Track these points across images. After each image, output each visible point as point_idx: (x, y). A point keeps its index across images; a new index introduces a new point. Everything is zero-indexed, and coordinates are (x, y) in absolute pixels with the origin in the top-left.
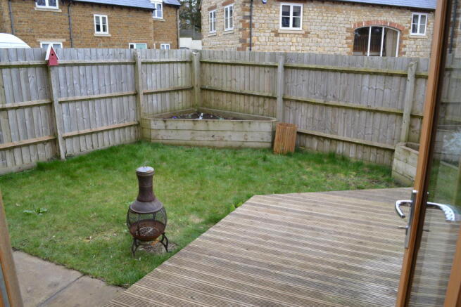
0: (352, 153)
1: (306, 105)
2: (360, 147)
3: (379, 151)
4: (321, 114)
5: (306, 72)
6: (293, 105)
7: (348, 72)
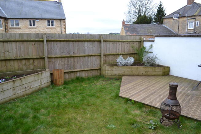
0: (83, 75)
1: (60, 59)
2: (87, 71)
3: (93, 71)
4: (68, 61)
5: (58, 43)
6: (53, 60)
7: (79, 41)
